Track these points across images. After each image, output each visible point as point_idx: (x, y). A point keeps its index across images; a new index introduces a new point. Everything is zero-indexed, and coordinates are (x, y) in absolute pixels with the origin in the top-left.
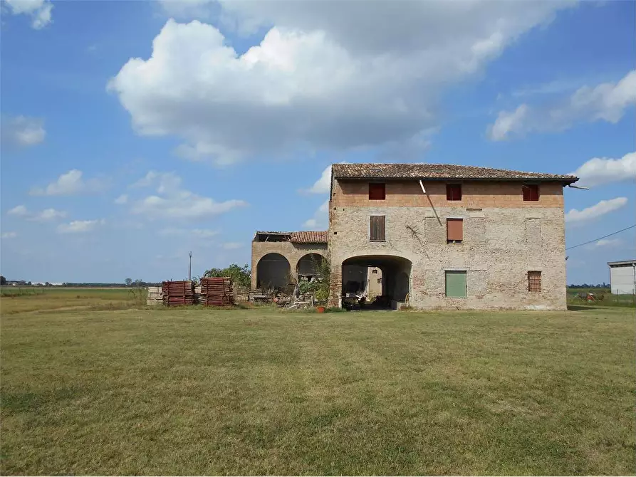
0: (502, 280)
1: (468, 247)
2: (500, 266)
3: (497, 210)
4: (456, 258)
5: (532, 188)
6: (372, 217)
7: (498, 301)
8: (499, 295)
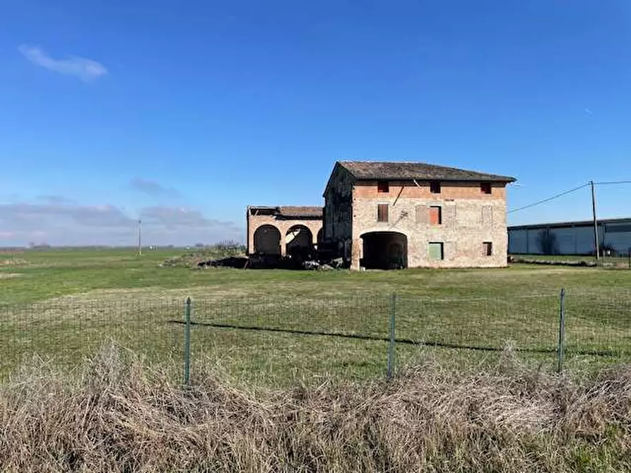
0: (466, 248)
1: (444, 226)
2: (465, 239)
3: (463, 200)
4: (437, 233)
5: (487, 185)
6: (379, 205)
7: (464, 262)
8: (465, 258)
